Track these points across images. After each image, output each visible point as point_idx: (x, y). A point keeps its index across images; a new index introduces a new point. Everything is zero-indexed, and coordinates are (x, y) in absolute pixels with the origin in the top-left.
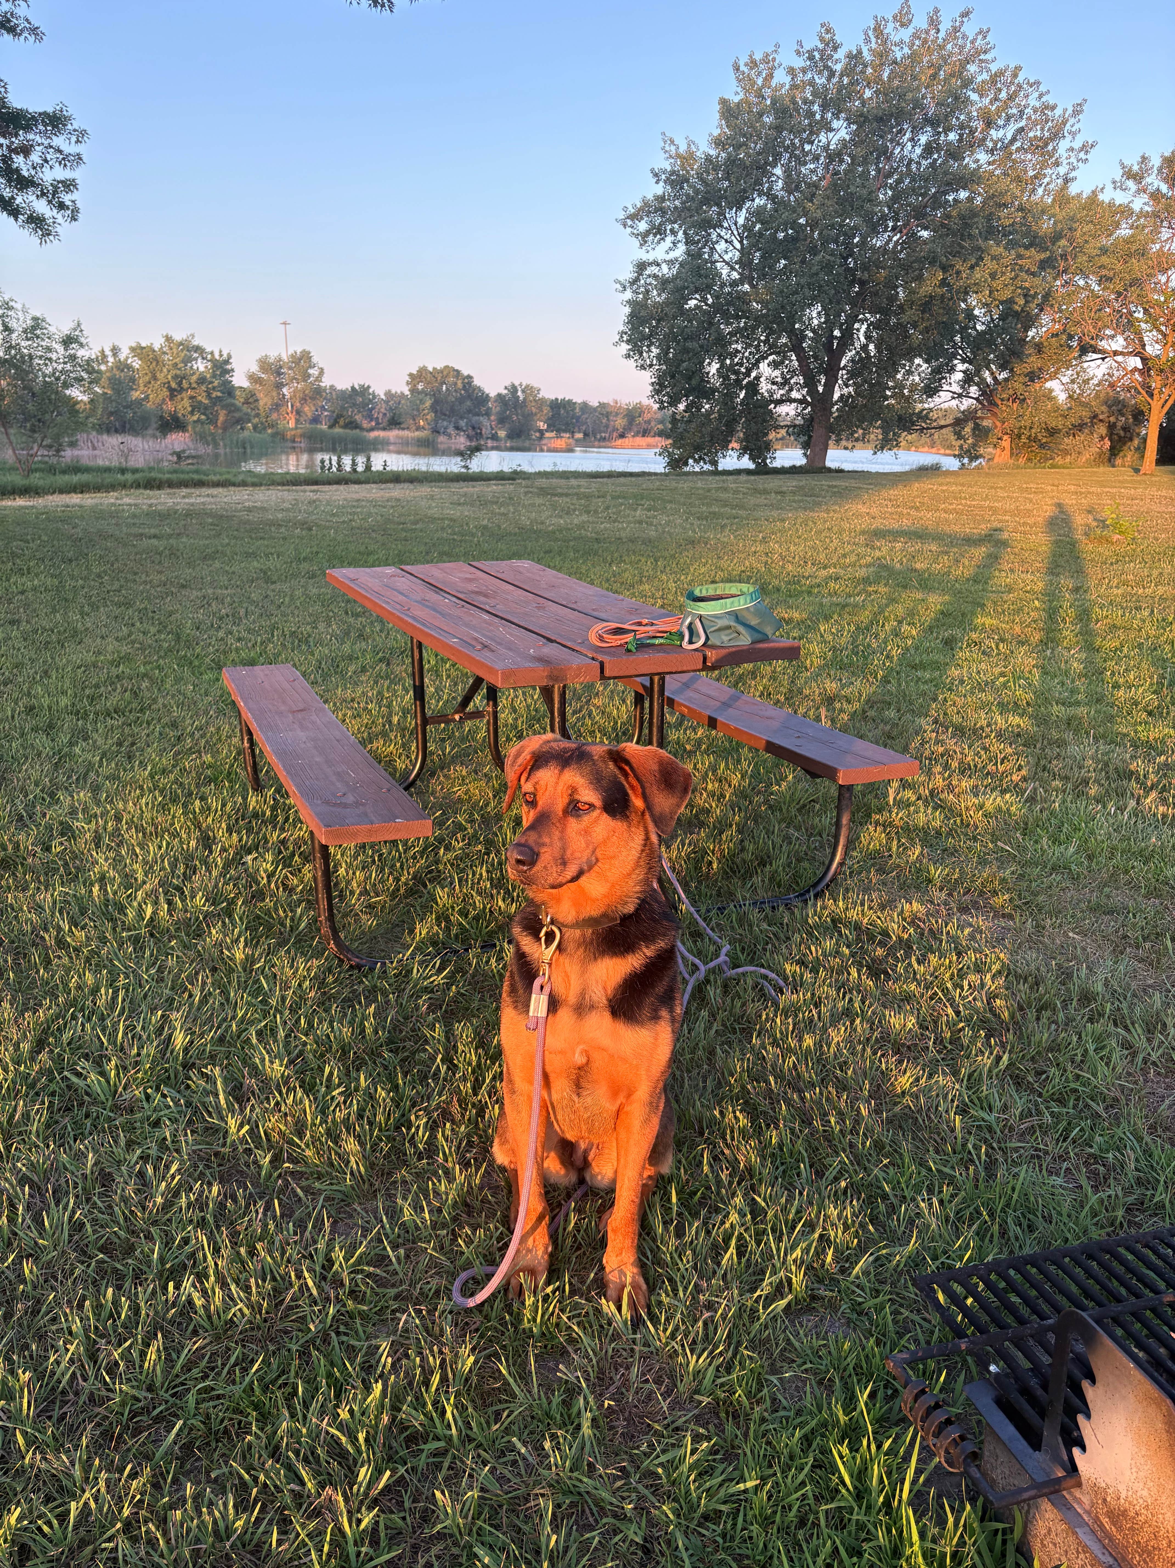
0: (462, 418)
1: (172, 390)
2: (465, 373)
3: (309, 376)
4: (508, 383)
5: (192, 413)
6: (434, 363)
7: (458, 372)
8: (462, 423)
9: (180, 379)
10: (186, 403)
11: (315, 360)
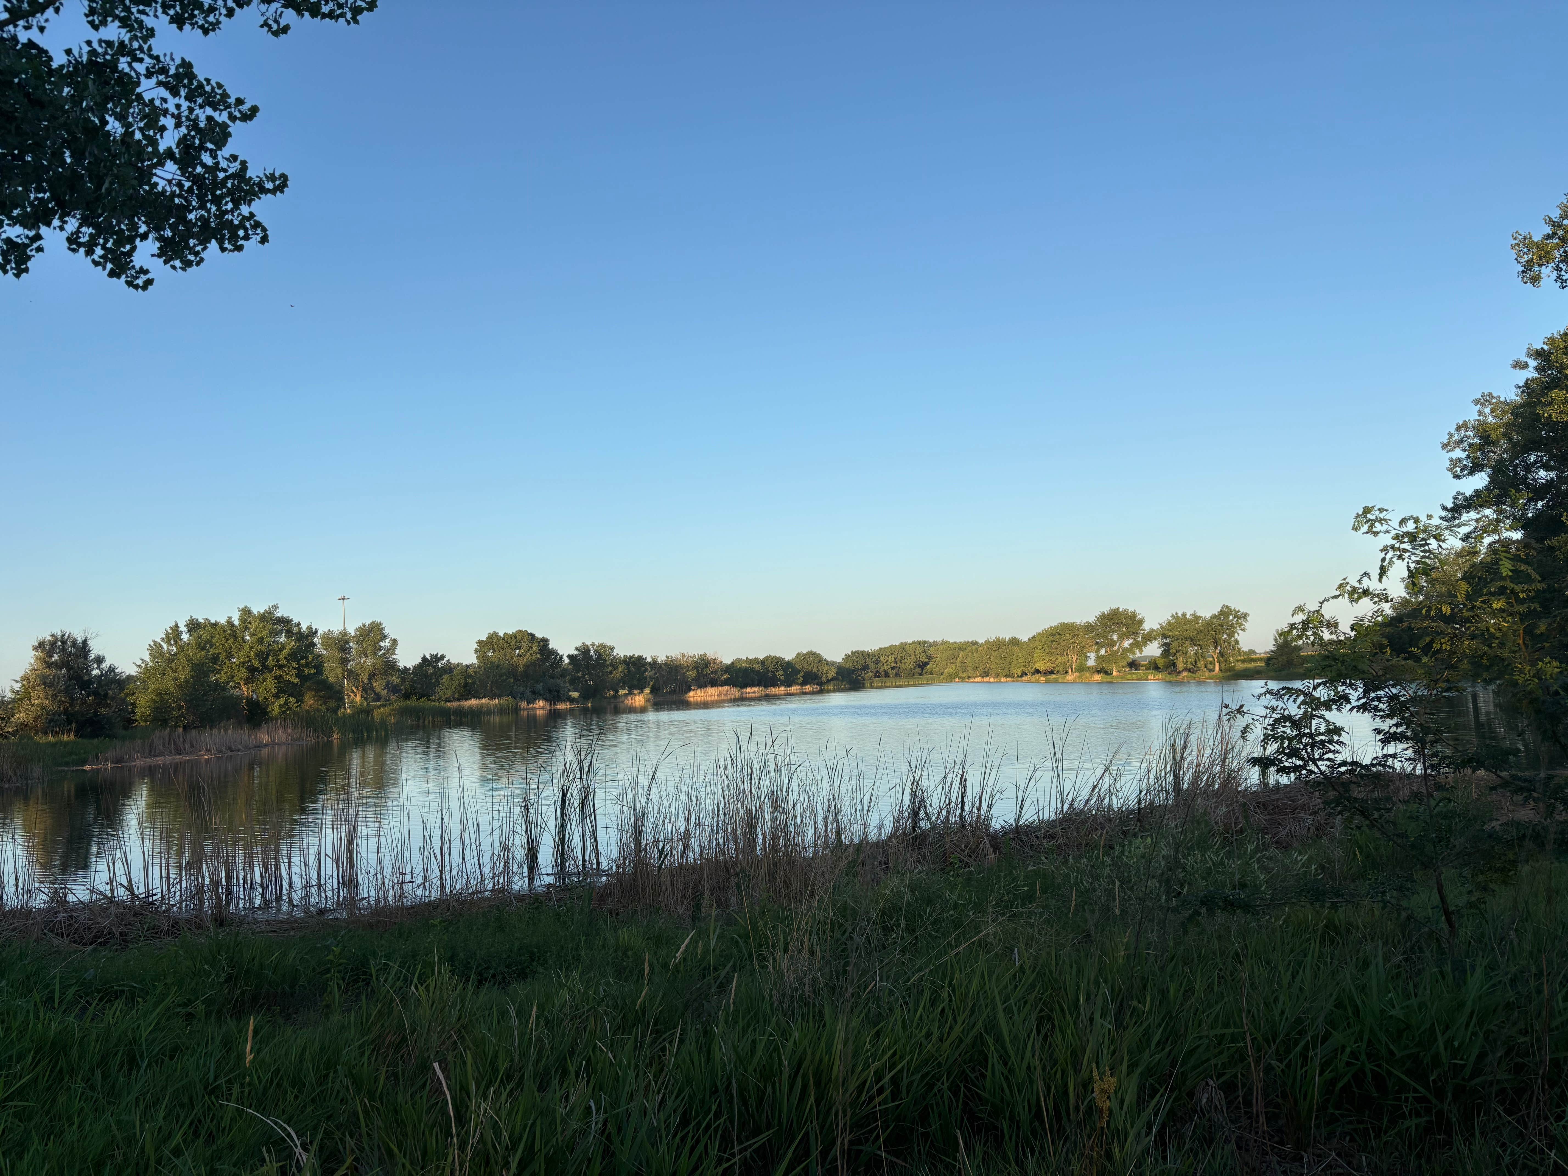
0: (537, 682)
1: (252, 670)
2: (539, 635)
3: (380, 649)
4: (578, 644)
5: (277, 696)
6: (505, 629)
7: (532, 635)
8: (539, 687)
9: (263, 657)
10: (270, 684)
11: (386, 631)
